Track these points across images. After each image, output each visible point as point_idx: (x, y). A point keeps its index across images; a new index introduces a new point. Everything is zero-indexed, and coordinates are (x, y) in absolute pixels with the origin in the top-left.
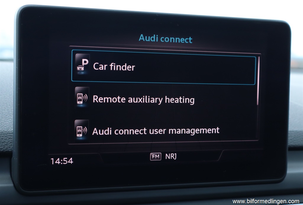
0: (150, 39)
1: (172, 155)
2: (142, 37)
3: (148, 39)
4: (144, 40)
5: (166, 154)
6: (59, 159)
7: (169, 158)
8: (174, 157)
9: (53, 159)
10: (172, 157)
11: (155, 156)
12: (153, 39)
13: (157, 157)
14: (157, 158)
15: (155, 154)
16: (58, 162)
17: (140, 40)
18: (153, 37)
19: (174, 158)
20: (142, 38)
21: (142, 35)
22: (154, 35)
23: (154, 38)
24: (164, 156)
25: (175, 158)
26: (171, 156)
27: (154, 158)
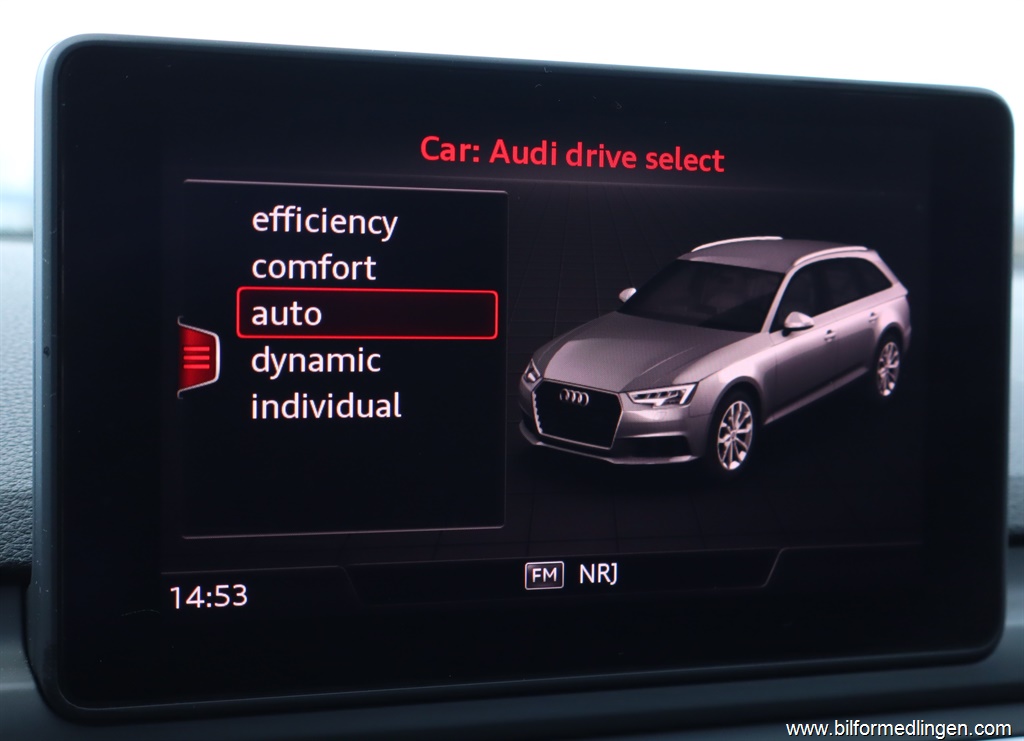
0: (528, 156)
1: (604, 569)
2: (500, 148)
3: (520, 156)
4: (507, 161)
5: (582, 567)
6: (198, 589)
7: (592, 580)
8: (611, 574)
9: (177, 589)
10: (603, 576)
11: (541, 573)
12: (538, 156)
13: (550, 576)
14: (550, 580)
15: (542, 567)
16: (196, 599)
17: (492, 160)
18: (538, 149)
19: (608, 580)
20: (500, 152)
21: (500, 143)
22: (544, 143)
23: (542, 154)
24: (573, 572)
25: (612, 579)
26: (600, 573)
27: (539, 580)
